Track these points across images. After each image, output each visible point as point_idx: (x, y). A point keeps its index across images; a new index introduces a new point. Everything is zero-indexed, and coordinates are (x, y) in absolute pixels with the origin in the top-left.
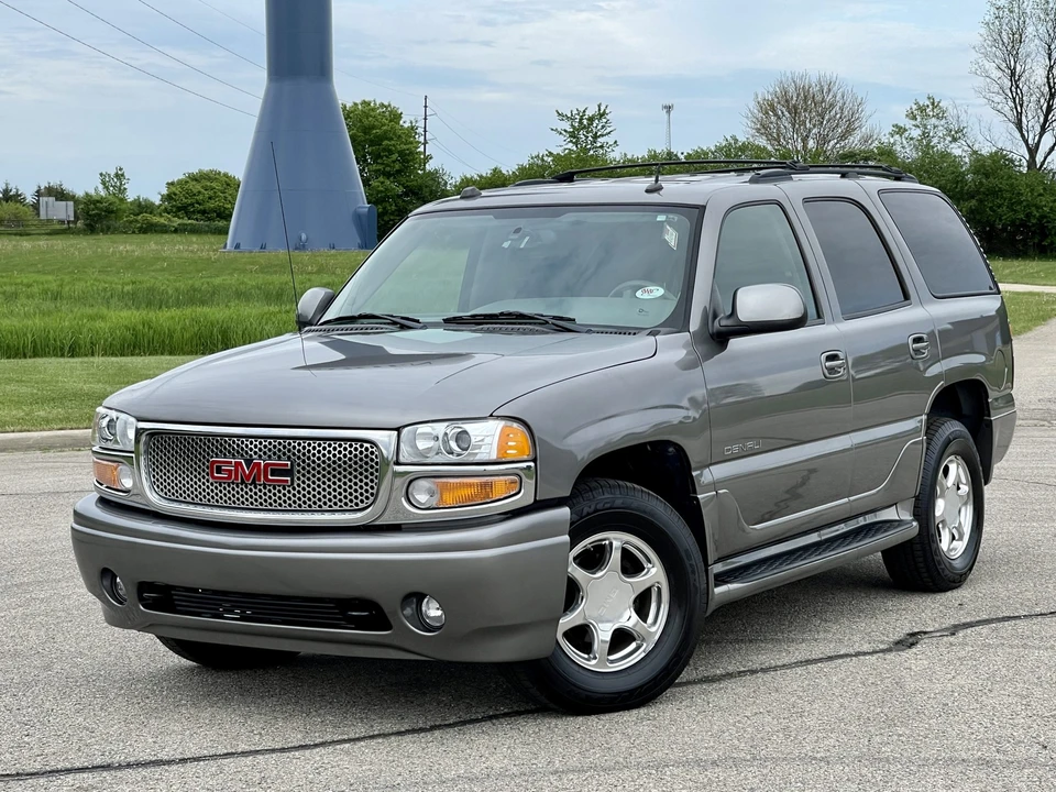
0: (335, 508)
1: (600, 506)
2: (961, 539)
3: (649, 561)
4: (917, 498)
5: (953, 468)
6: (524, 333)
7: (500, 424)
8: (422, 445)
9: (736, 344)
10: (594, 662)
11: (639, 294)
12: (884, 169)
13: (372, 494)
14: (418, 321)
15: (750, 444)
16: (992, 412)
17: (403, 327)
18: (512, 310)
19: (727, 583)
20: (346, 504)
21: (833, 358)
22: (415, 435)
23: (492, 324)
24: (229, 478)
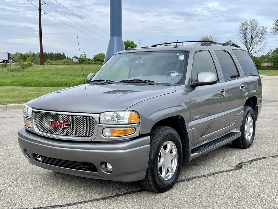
0: (82, 136)
2: (250, 136)
4: (241, 126)
5: (249, 118)
6: (140, 85)
7: (129, 112)
8: (107, 118)
11: (171, 74)
13: (92, 132)
14: (113, 82)
15: (201, 115)
16: (258, 104)
17: (109, 83)
18: (137, 79)
19: (194, 153)
20: (85, 135)
21: (222, 92)
22: (105, 115)
23: (132, 82)
24: (54, 126)
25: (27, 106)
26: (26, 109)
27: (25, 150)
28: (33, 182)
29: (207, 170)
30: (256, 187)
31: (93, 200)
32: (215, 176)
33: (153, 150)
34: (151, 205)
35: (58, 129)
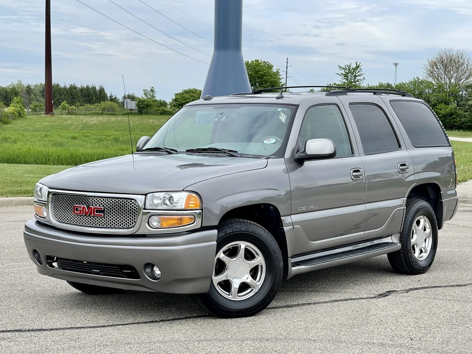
0: (120, 227)
1: (235, 230)
3: (258, 255)
4: (402, 234)
5: (422, 221)
7: (187, 194)
8: (156, 202)
9: (307, 164)
10: (231, 296)
11: (265, 141)
12: (397, 91)
13: (135, 222)
14: (176, 151)
15: (312, 207)
16: (443, 198)
18: (212, 147)
19: (299, 265)
20: (124, 225)
21: (357, 171)
22: (153, 197)
23: (204, 152)
24: (80, 213)
25: (41, 186)
26: (38, 189)
27: (35, 251)
29: (328, 297)
35: (85, 218)
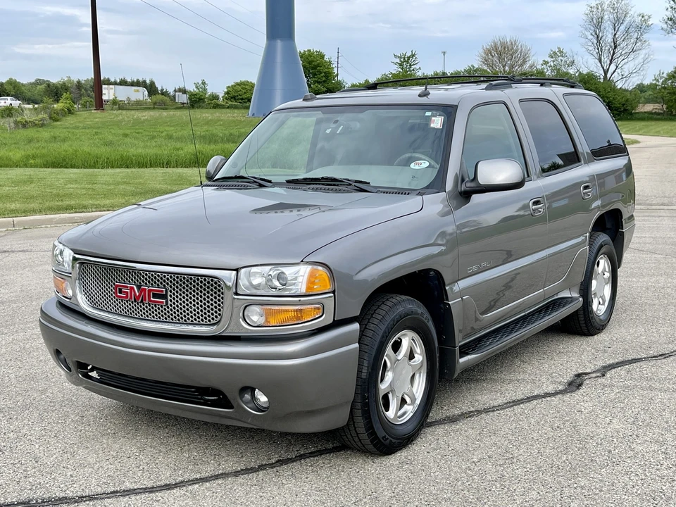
0: (195, 322)
2: (603, 304)
4: (582, 285)
5: (602, 262)
6: (336, 191)
7: (309, 268)
9: (476, 198)
11: (412, 166)
12: (565, 82)
13: (220, 315)
14: (270, 182)
15: (484, 264)
16: (624, 227)
17: (261, 186)
18: (329, 176)
19: (468, 354)
20: (202, 320)
21: (536, 203)
22: (250, 274)
23: (316, 184)
24: (127, 297)
25: (61, 247)
26: (58, 252)
27: (58, 353)
28: (80, 428)
29: (499, 395)
30: (615, 440)
31: (222, 474)
32: (518, 409)
33: (367, 354)
34: (363, 486)
35: (135, 305)
